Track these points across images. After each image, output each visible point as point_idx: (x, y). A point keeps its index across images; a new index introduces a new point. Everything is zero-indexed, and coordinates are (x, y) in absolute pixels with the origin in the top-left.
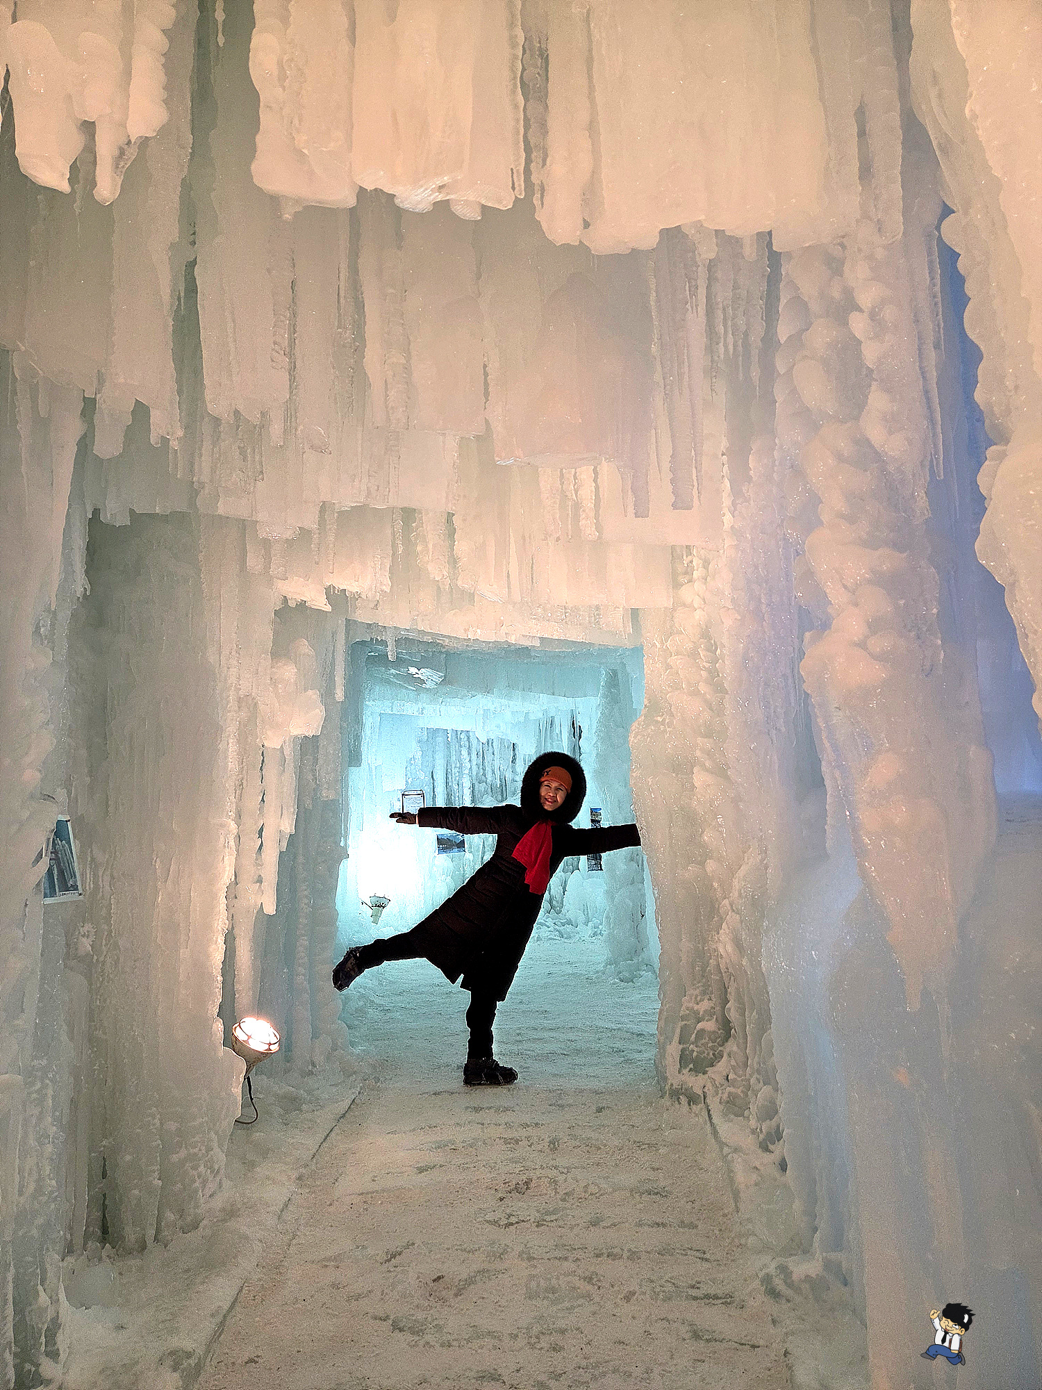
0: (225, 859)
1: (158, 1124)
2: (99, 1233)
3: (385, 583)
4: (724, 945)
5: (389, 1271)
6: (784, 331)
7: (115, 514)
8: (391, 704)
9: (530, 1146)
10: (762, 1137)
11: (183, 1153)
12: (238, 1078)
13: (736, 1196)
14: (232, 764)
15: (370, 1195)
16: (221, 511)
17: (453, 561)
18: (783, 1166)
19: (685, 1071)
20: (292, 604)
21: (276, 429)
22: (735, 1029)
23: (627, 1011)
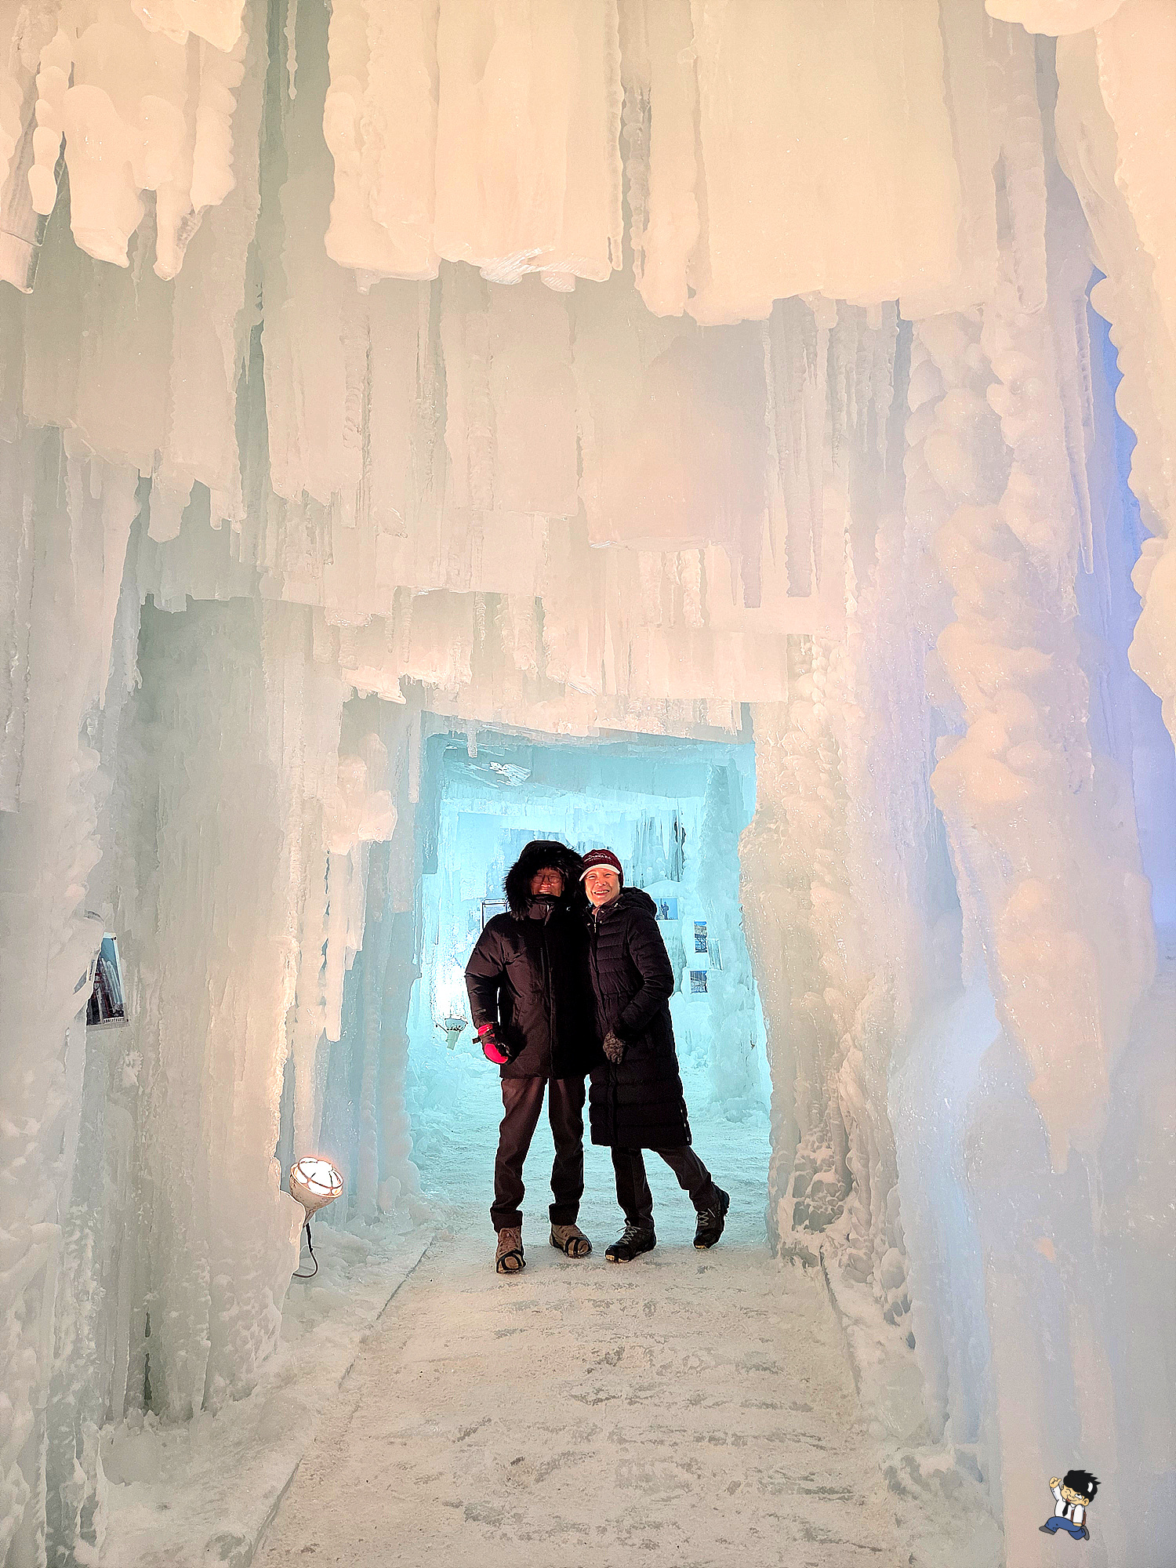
0: (285, 981)
1: (208, 1278)
2: (141, 1398)
3: (465, 673)
4: (846, 1086)
5: (463, 1451)
6: (916, 398)
7: (170, 600)
8: (471, 802)
9: (623, 1310)
10: (887, 1307)
11: (234, 1311)
12: (296, 1226)
13: (857, 1373)
14: (295, 876)
15: (442, 1362)
16: (285, 597)
17: (543, 648)
18: (911, 1343)
19: (800, 1228)
20: (362, 695)
21: (348, 510)
22: (857, 1182)
23: (735, 1155)
